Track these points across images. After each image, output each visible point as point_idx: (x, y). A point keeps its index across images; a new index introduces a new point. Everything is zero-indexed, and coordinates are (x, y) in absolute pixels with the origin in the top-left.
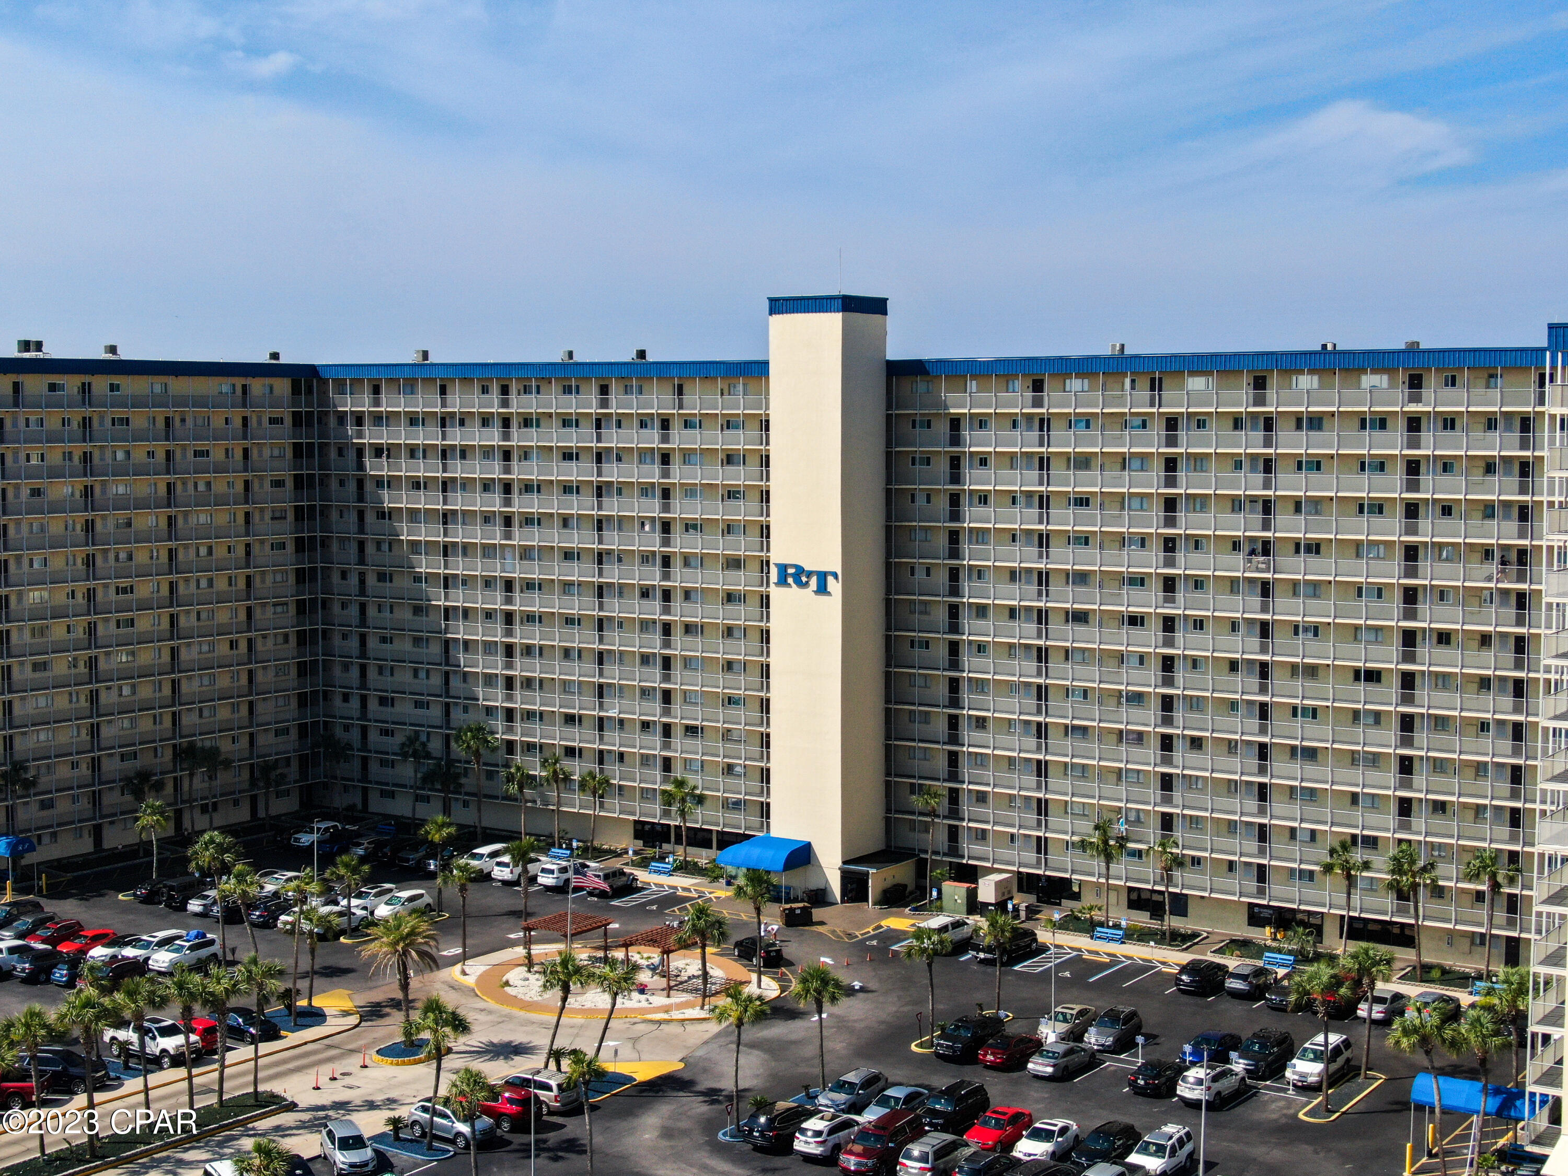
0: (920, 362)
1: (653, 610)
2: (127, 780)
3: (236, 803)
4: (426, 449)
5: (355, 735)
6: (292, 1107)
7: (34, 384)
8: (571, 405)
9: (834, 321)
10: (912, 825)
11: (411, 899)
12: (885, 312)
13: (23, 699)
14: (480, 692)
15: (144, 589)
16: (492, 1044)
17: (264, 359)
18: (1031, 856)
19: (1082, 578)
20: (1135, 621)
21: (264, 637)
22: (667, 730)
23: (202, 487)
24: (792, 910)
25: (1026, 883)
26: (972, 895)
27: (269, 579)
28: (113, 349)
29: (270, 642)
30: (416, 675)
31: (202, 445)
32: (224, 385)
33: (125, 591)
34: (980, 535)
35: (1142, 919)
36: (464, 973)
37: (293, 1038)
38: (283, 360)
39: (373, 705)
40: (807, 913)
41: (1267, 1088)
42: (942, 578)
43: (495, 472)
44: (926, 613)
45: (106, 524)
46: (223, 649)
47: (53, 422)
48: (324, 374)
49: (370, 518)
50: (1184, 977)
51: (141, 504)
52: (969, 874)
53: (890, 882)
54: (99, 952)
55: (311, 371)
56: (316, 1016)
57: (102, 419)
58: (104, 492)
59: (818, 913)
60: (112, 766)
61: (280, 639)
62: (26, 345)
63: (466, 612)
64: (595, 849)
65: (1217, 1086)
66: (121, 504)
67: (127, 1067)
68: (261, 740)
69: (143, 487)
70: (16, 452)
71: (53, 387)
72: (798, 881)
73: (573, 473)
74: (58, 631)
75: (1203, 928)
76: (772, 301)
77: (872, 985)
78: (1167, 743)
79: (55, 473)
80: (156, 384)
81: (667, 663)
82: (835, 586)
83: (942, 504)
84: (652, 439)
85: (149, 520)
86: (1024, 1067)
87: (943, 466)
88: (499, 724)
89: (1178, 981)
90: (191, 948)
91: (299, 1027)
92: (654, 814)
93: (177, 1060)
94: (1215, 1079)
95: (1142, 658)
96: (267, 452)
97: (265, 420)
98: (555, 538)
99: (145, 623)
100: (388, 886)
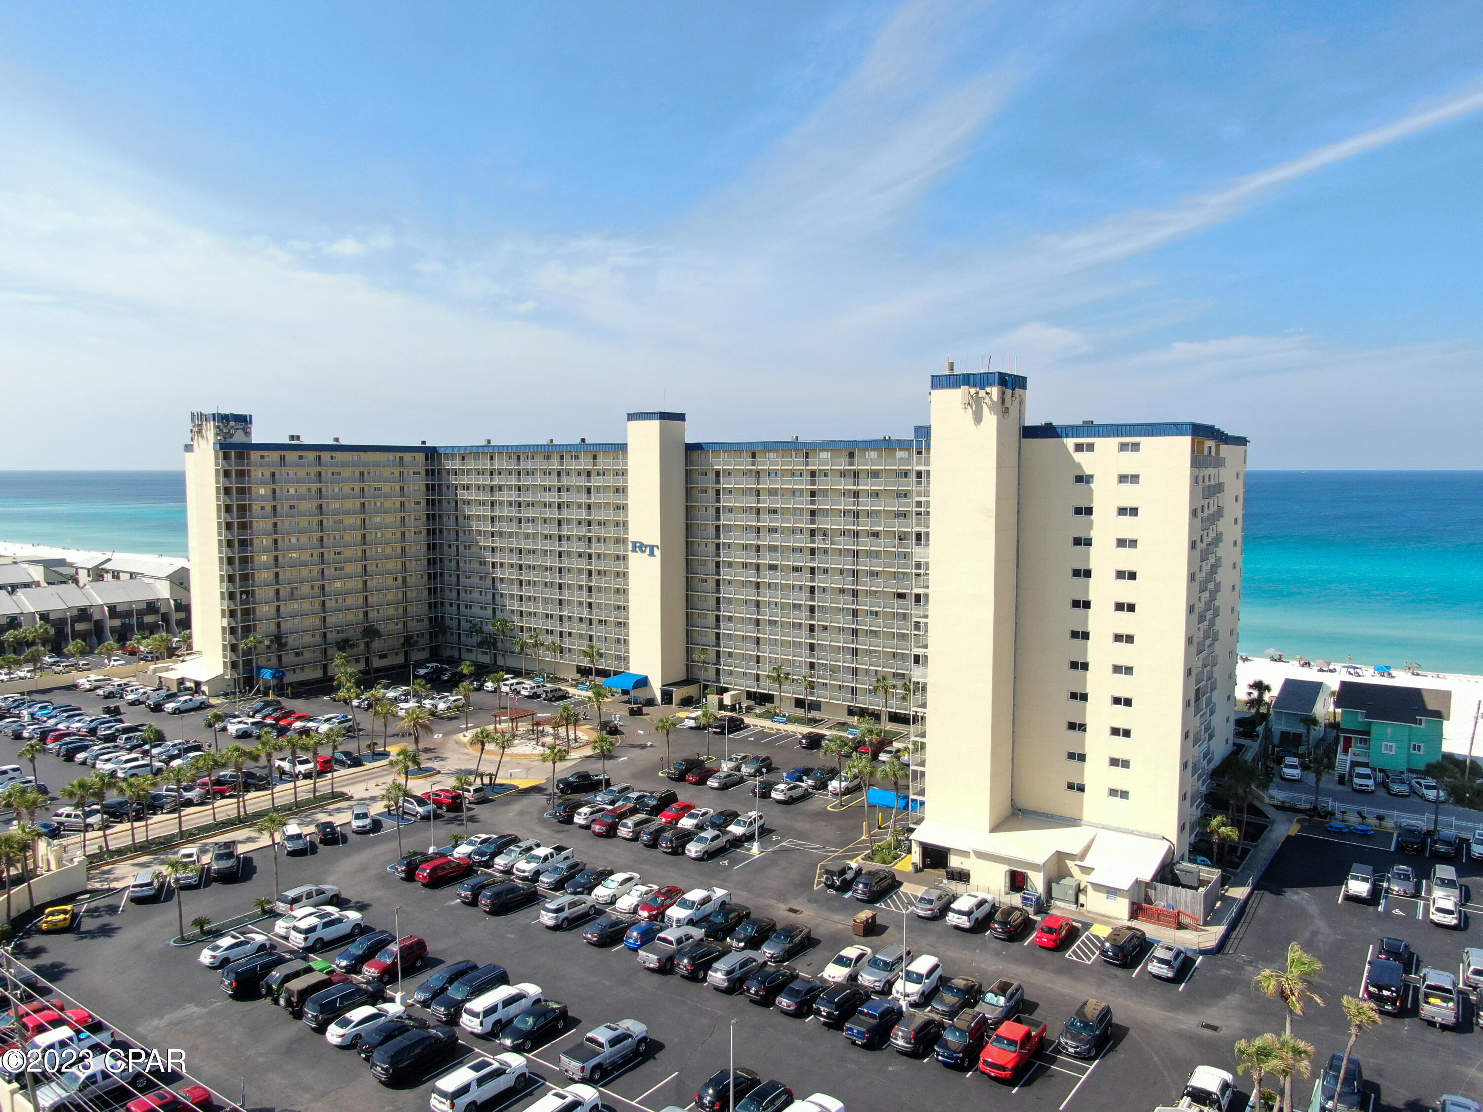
0: (700, 444)
1: (584, 564)
2: (337, 643)
3: (397, 654)
4: (484, 486)
5: (455, 622)
6: (350, 798)
7: (292, 456)
8: (546, 465)
9: (655, 424)
10: (700, 668)
11: (455, 701)
12: (684, 420)
13: (285, 604)
14: (507, 602)
15: (348, 553)
16: (461, 770)
17: (419, 444)
18: (753, 682)
19: (774, 549)
20: (797, 569)
21: (411, 575)
22: (590, 622)
23: (378, 504)
24: (632, 708)
25: (750, 695)
26: (721, 701)
27: (413, 548)
28: (337, 440)
29: (414, 578)
30: (481, 594)
31: (377, 485)
32: (391, 456)
33: (339, 553)
34: (729, 527)
35: (800, 713)
36: (465, 736)
37: (368, 766)
38: (427, 445)
39: (462, 608)
40: (640, 709)
41: (820, 794)
42: (713, 548)
43: (514, 497)
44: (705, 565)
45: (328, 522)
46: (390, 581)
47: (302, 474)
48: (440, 451)
49: (460, 519)
50: (804, 741)
51: (347, 513)
52: (722, 691)
53: (685, 695)
54: (298, 724)
55: (434, 449)
56: (385, 755)
57: (326, 472)
58: (328, 507)
59: (645, 710)
60: (332, 636)
61: (419, 577)
62: (292, 438)
63: (502, 564)
64: (556, 678)
65: (790, 793)
66: (335, 513)
67: (281, 779)
68: (410, 624)
69: (349, 504)
70: (281, 488)
71: (301, 457)
72: (641, 694)
73: (547, 497)
74: (305, 573)
75: (826, 717)
76: (629, 414)
77: (655, 744)
78: (812, 628)
79: (300, 498)
80: (355, 456)
81: (590, 589)
82: (657, 552)
83: (713, 512)
84: (583, 481)
85: (352, 520)
86: (705, 783)
87: (713, 494)
88: (516, 618)
89: (800, 742)
90: (339, 723)
91: (374, 760)
92: (585, 663)
93: (307, 776)
94: (790, 789)
95: (801, 587)
96: (412, 488)
97: (411, 473)
98: (539, 529)
99: (350, 568)
100: (446, 694)
